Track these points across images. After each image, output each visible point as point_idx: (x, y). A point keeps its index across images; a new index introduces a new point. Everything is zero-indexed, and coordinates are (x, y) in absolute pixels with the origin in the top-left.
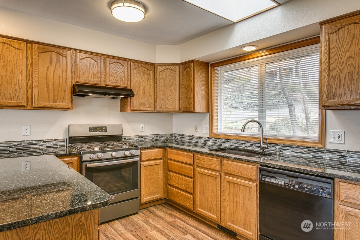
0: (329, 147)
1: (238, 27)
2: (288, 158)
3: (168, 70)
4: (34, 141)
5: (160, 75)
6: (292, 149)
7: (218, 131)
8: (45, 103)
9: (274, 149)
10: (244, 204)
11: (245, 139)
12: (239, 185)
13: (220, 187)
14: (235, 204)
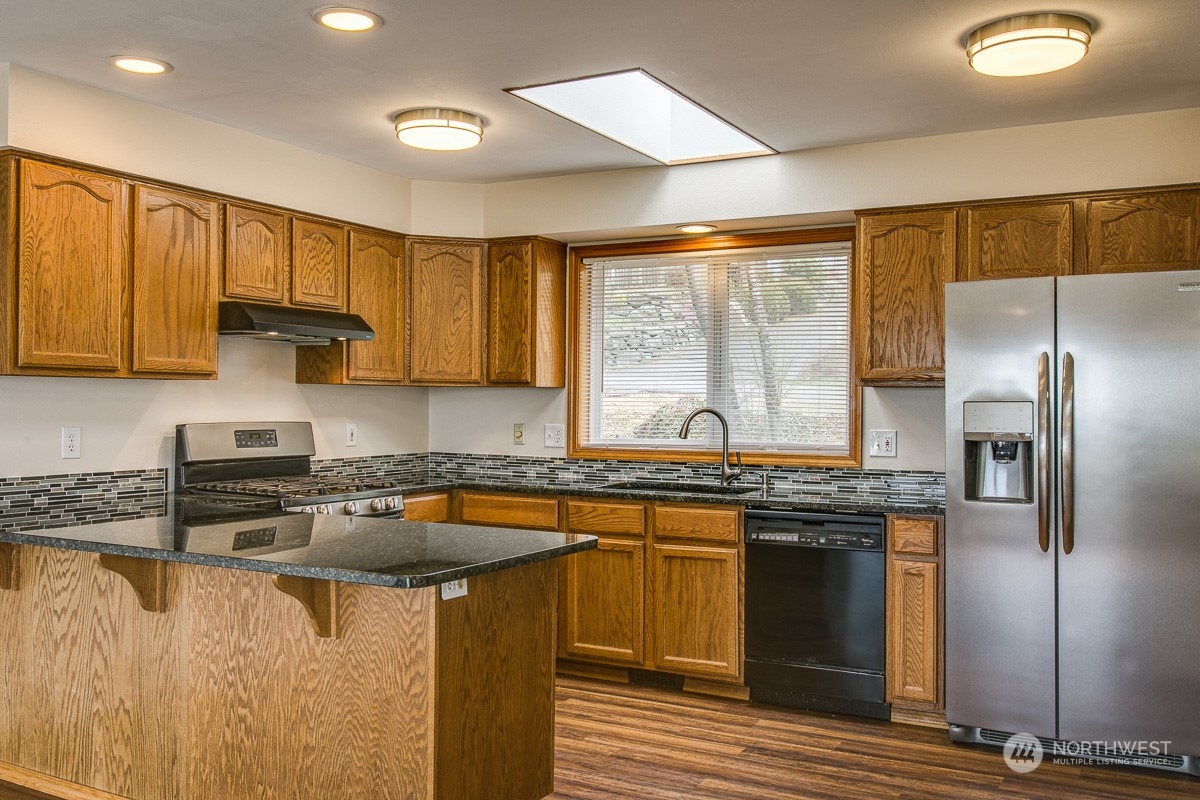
0: (869, 465)
1: (673, 175)
2: (787, 496)
3: (448, 256)
4: (90, 474)
5: (422, 271)
6: (795, 476)
7: (591, 438)
8: (160, 359)
9: (753, 478)
10: (708, 601)
11: (677, 460)
12: (696, 559)
13: (642, 575)
14: (684, 608)
